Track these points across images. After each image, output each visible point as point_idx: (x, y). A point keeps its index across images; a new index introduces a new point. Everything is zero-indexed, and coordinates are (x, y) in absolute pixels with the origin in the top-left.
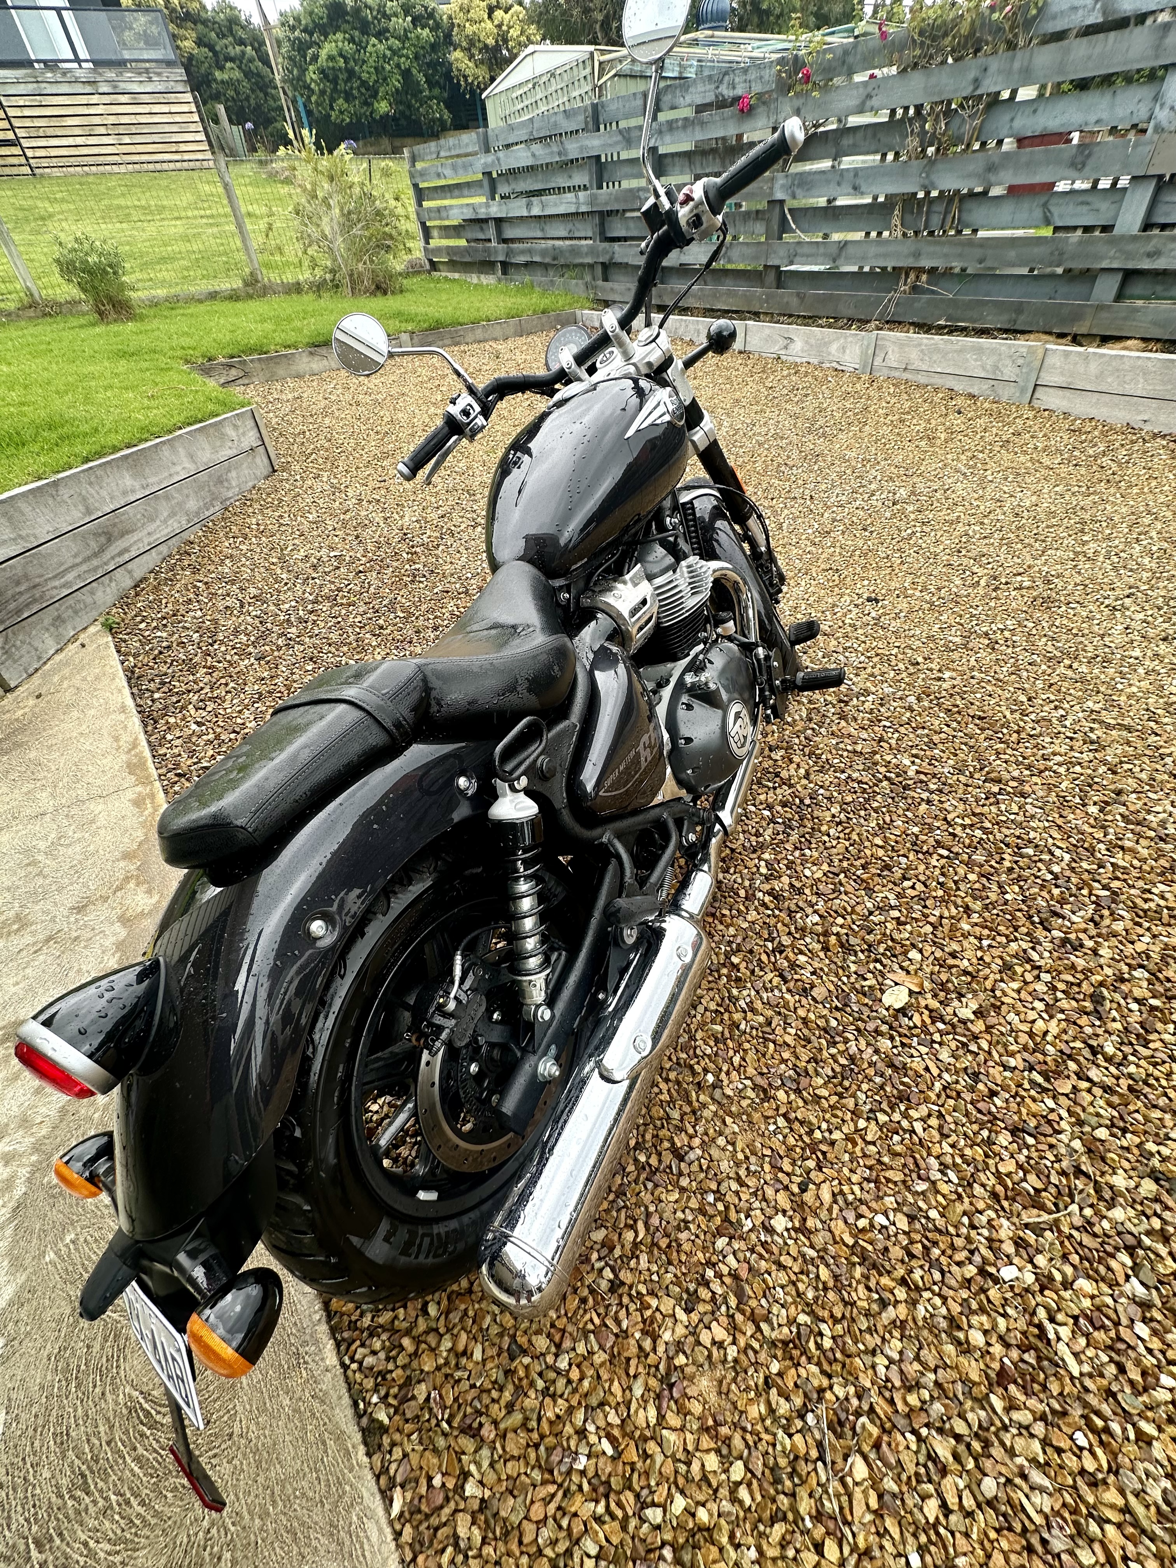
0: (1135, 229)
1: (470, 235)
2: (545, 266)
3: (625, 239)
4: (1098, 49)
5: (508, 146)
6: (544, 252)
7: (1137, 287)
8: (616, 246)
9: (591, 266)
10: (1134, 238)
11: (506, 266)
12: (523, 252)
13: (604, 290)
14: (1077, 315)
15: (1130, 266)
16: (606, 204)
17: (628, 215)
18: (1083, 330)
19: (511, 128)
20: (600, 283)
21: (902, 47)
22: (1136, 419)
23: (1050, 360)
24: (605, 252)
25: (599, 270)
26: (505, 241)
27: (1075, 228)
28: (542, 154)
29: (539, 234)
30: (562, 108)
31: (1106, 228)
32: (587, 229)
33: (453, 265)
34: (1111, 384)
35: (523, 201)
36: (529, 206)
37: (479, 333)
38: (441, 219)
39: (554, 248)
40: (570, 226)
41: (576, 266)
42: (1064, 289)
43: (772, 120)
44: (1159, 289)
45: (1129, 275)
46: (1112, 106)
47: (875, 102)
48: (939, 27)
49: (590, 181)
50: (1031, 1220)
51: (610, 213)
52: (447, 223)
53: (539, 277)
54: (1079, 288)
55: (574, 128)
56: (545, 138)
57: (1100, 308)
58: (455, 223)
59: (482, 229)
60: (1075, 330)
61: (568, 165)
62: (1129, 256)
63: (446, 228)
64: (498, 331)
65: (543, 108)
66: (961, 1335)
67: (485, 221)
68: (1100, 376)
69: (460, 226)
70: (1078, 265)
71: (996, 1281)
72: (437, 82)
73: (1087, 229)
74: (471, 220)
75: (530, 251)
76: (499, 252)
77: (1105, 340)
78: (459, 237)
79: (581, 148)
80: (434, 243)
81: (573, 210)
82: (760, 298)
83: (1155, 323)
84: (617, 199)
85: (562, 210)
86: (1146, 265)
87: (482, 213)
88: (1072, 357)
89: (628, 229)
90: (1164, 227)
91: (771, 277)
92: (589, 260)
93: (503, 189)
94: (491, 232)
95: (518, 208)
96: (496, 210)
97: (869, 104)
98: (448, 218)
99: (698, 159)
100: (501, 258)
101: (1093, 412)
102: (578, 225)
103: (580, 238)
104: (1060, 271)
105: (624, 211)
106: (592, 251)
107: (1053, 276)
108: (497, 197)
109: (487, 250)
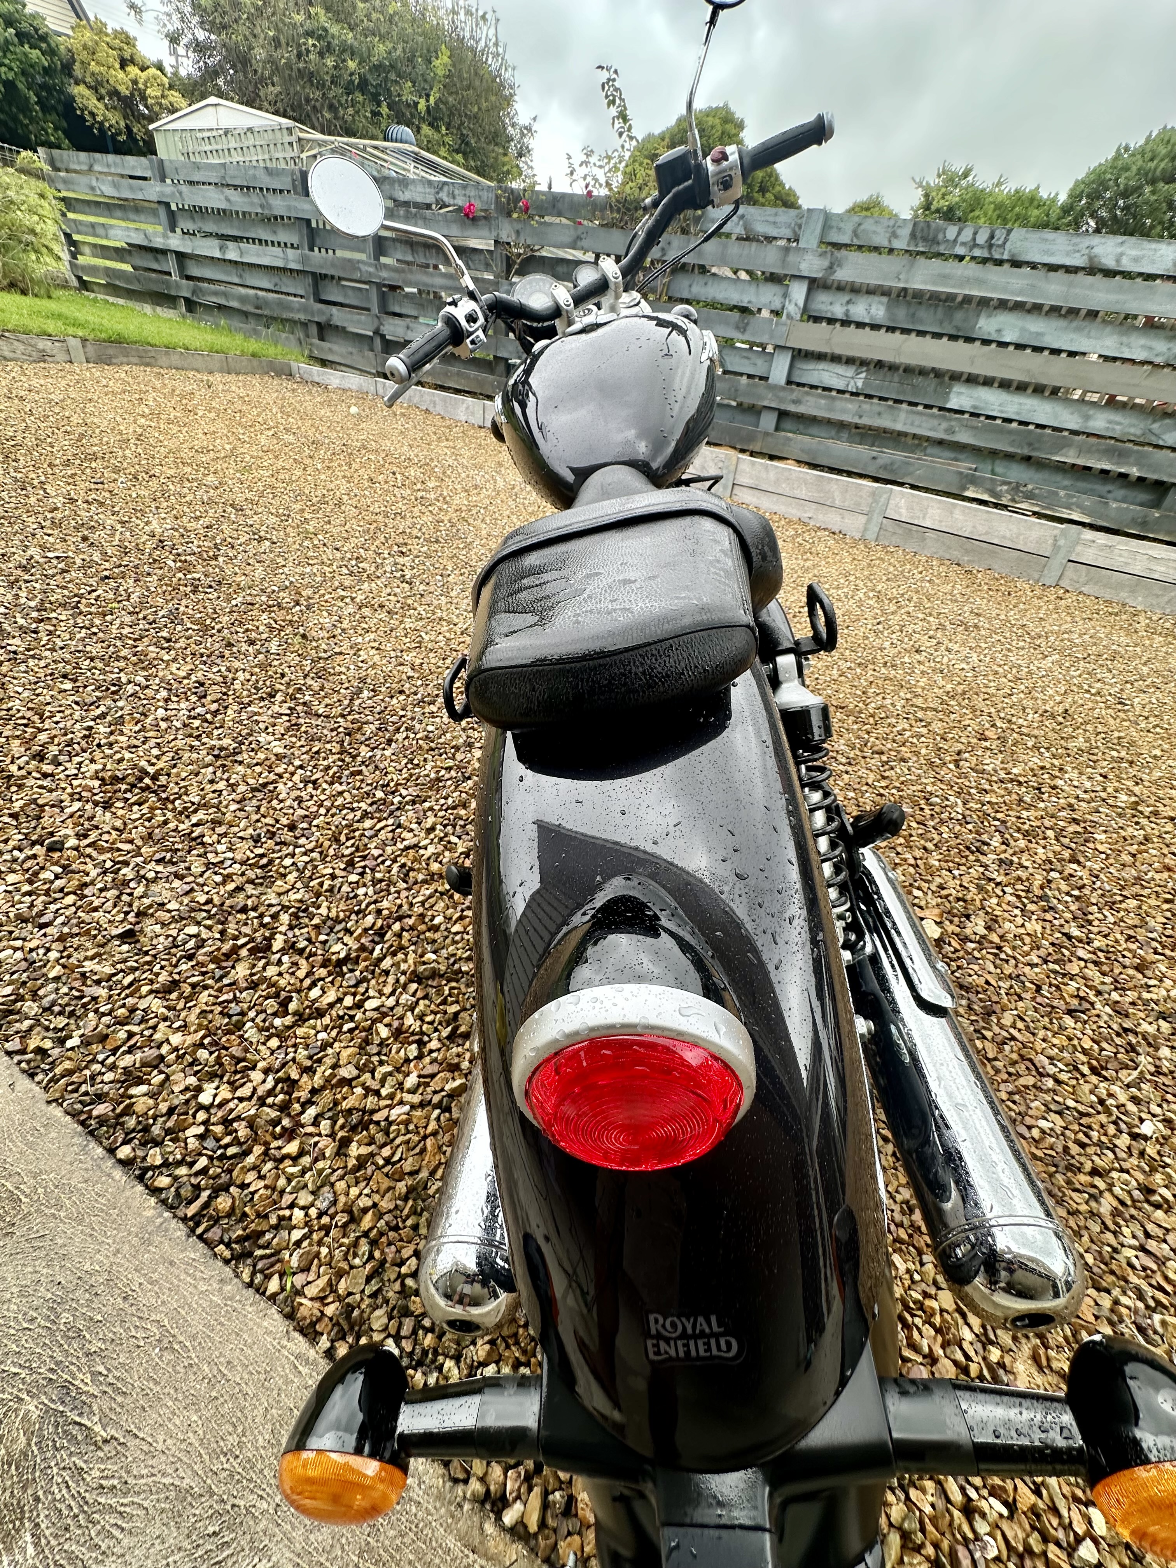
0: (783, 381)
1: (140, 263)
2: (246, 314)
3: (342, 305)
4: (746, 252)
5: (191, 183)
6: (243, 299)
7: (788, 424)
8: (334, 310)
9: (305, 325)
10: (782, 388)
11: (191, 305)
12: (216, 293)
13: (319, 348)
14: (751, 438)
15: (783, 407)
16: (321, 267)
17: (344, 283)
18: (757, 449)
19: (197, 166)
20: (316, 341)
21: (603, 209)
22: (805, 516)
23: (742, 466)
24: (320, 312)
25: (314, 330)
26: (189, 278)
27: (741, 374)
28: (238, 201)
29: (236, 280)
30: (262, 164)
31: (764, 378)
32: (300, 287)
33: (113, 289)
34: (784, 488)
35: (216, 242)
36: (222, 248)
37: (175, 359)
38: (95, 235)
39: (257, 297)
40: (276, 279)
41: (284, 321)
42: (739, 417)
43: (494, 234)
44: (801, 427)
45: (783, 414)
46: (757, 294)
47: (584, 243)
48: (631, 202)
49: (301, 241)
50: (1130, 1079)
51: (324, 277)
52: (105, 242)
53: (236, 323)
54: (750, 418)
55: (279, 187)
56: (242, 187)
57: (767, 434)
58: (118, 244)
59: (157, 260)
60: (751, 448)
61: (273, 220)
62: (782, 400)
63: (103, 247)
64: (199, 362)
65: (236, 157)
66: (1157, 1198)
67: (164, 252)
68: (777, 482)
69: (123, 249)
70: (748, 401)
71: (1146, 1138)
72: (54, 108)
73: (750, 376)
74: (140, 247)
75: (225, 295)
76: (185, 289)
77: (772, 457)
78: (123, 261)
79: (289, 208)
80: (81, 260)
81: (280, 264)
82: (492, 384)
83: (803, 451)
84: (333, 265)
85: (265, 261)
86: (792, 408)
87: (158, 242)
88: (758, 467)
89: (345, 296)
90: (799, 385)
91: (501, 367)
92: (302, 317)
93: (185, 224)
94: (171, 265)
95: (210, 248)
96: (175, 242)
97: (579, 244)
98: (107, 237)
99: (421, 250)
100: (187, 294)
101: (775, 508)
102: (284, 279)
103: (288, 294)
104: (734, 404)
105: (340, 279)
106: (304, 309)
107: (729, 406)
108: (178, 230)
109: (168, 284)
